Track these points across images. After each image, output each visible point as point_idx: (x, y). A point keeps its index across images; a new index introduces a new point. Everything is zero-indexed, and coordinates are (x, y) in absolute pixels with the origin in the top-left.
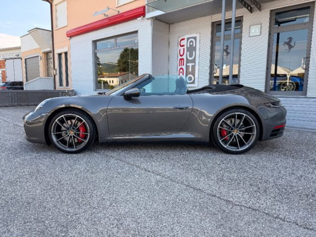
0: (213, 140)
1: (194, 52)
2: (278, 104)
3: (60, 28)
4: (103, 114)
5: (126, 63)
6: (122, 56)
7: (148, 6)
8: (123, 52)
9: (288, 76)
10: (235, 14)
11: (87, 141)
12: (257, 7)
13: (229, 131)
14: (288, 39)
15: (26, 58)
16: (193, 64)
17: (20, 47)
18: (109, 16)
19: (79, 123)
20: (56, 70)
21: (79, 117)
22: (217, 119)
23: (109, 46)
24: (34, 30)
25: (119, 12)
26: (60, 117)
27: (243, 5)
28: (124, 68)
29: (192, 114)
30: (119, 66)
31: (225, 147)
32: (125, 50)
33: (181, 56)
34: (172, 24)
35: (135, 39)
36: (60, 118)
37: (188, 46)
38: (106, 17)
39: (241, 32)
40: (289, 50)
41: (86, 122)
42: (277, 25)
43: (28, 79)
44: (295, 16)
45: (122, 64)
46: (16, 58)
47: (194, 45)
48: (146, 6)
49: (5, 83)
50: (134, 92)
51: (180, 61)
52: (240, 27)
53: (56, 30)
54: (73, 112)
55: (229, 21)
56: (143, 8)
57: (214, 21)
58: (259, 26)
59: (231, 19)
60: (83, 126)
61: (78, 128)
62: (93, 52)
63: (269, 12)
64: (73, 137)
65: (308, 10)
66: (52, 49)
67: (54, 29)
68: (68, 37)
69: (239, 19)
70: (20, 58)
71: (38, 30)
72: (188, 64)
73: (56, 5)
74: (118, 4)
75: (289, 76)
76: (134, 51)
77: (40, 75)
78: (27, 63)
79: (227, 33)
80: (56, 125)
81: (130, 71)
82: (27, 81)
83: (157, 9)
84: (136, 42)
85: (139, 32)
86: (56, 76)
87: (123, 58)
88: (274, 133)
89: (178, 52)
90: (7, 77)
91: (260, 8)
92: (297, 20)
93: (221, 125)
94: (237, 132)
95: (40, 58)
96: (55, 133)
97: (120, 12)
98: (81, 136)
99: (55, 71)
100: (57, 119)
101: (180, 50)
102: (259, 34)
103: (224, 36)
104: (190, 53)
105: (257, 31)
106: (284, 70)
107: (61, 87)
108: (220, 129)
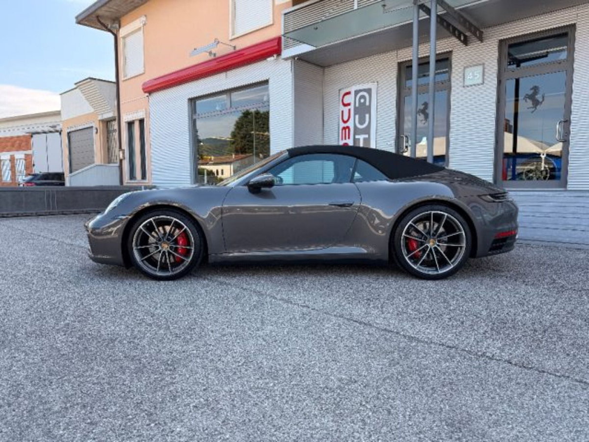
0: (394, 257)
1: (367, 116)
2: (503, 196)
3: (132, 78)
4: (217, 216)
5: (247, 137)
6: (240, 126)
7: (285, 37)
8: (241, 119)
9: (543, 157)
10: (436, 48)
11: (189, 260)
12: (476, 35)
13: (421, 242)
14: (531, 89)
15: (69, 131)
16: (367, 136)
17: (60, 111)
18: (218, 55)
19: (177, 231)
20: (123, 151)
21: (177, 220)
22: (400, 222)
23: (217, 108)
24: (84, 82)
25: (235, 47)
26: (146, 222)
27: (450, 33)
28: (243, 147)
29: (359, 215)
30: (233, 143)
31: (415, 268)
32: (244, 114)
33: (345, 122)
34: (329, 66)
35: (264, 95)
36: (146, 224)
37: (357, 105)
38: (212, 57)
39: (450, 80)
40: (533, 109)
41: (188, 229)
42: (515, 66)
43: (74, 167)
44: (545, 49)
45: (240, 140)
46: (51, 132)
47: (367, 104)
48: (283, 38)
49: (33, 175)
50: (266, 179)
51: (344, 131)
52: (447, 69)
53: (124, 81)
54: (167, 212)
55: (426, 61)
56: (277, 41)
57: (402, 60)
58: (480, 68)
59: (428, 57)
60: (183, 235)
61: (176, 238)
62: (189, 119)
63: (497, 44)
64: (167, 254)
65: (563, 40)
66: (116, 115)
67: (121, 78)
68: (145, 92)
69: (446, 57)
70: (57, 131)
71: (93, 81)
72: (357, 137)
73: (124, 38)
74: (233, 34)
75: (545, 155)
76: (261, 117)
77: (96, 159)
78: (72, 139)
79: (423, 81)
80: (141, 234)
81: (254, 152)
82: (71, 172)
83: (300, 42)
84: (265, 99)
85: (270, 82)
86: (123, 162)
87: (241, 128)
88: (498, 244)
89: (339, 116)
90: (34, 165)
91: (482, 38)
92: (549, 55)
93: (408, 232)
94: (434, 244)
95: (95, 131)
96: (139, 247)
97: (238, 49)
98: (180, 251)
99: (121, 152)
100: (142, 225)
101: (343, 112)
102: (480, 81)
103: (418, 86)
104: (360, 118)
105: (476, 76)
106: (535, 144)
107: (133, 181)
108: (406, 238)
